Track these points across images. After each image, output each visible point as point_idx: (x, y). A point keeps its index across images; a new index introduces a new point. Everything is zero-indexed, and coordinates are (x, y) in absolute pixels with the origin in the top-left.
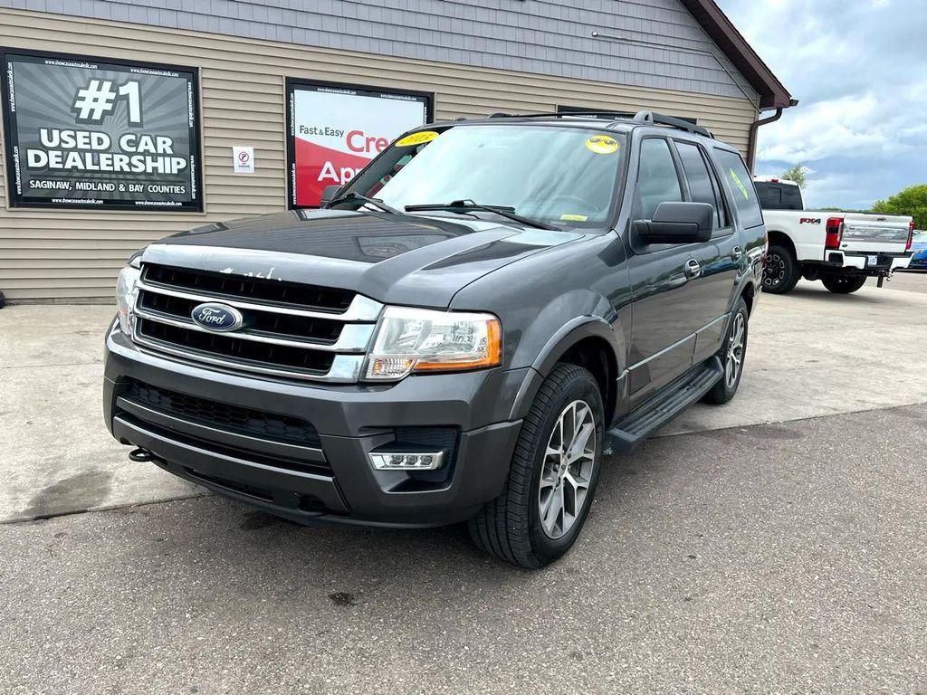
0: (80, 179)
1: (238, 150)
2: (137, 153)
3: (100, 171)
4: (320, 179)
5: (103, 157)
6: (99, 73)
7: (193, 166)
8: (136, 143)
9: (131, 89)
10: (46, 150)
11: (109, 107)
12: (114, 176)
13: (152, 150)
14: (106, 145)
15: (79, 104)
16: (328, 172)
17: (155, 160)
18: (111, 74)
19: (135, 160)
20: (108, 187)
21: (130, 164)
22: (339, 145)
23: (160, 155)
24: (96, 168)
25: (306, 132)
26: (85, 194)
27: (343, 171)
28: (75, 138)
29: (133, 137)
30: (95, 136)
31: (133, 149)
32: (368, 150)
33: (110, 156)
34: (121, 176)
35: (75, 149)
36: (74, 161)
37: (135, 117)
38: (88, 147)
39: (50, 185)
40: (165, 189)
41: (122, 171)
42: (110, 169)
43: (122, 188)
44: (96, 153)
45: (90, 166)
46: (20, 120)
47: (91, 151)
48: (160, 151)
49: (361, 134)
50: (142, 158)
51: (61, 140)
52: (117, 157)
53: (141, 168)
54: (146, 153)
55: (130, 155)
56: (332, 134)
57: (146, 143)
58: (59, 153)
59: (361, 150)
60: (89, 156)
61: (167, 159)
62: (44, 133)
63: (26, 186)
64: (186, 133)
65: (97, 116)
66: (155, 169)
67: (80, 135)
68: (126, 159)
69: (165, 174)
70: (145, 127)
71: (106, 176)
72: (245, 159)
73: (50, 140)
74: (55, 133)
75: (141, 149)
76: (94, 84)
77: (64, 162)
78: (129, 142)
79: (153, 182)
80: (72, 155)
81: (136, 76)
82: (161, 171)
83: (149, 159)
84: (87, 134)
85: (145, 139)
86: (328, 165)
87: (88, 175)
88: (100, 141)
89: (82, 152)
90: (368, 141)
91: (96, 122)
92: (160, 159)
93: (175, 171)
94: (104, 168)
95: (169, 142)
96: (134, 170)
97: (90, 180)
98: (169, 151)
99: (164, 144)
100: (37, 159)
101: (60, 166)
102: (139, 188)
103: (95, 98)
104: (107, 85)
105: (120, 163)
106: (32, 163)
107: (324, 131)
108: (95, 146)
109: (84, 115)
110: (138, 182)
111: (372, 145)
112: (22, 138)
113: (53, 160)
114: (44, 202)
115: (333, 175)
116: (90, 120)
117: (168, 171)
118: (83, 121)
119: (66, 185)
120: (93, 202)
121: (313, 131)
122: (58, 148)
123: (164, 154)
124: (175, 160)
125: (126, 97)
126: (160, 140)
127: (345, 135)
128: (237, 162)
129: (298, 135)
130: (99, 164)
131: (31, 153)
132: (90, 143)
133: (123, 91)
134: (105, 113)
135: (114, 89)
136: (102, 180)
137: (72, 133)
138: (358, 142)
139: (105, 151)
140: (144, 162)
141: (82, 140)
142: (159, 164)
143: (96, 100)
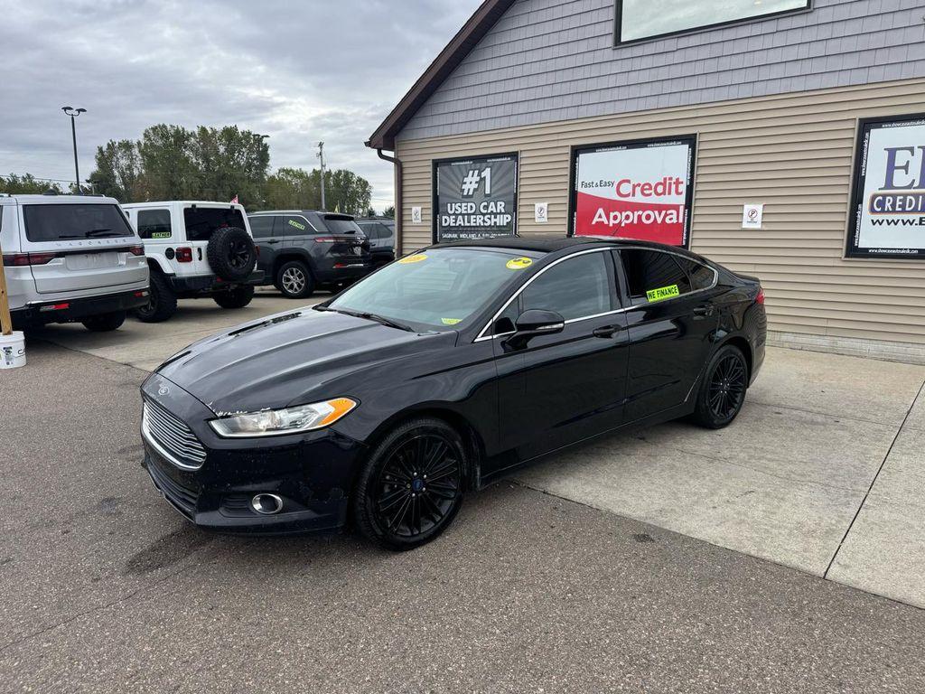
0: (462, 232)
1: (538, 205)
2: (487, 214)
3: (470, 227)
4: (594, 223)
5: (472, 217)
6: (474, 166)
7: (514, 220)
8: (486, 207)
9: (487, 173)
10: (449, 215)
12: (476, 229)
13: (495, 211)
14: (474, 210)
15: (464, 187)
16: (600, 217)
17: (495, 217)
18: (478, 165)
19: (486, 218)
21: (484, 221)
22: (609, 194)
23: (498, 214)
24: (468, 224)
25: (586, 187)
27: (612, 215)
28: (461, 207)
29: (486, 204)
30: (469, 204)
31: (485, 211)
32: (634, 195)
33: (475, 217)
34: (479, 229)
35: (461, 214)
36: (460, 222)
38: (466, 212)
39: (450, 235)
41: (480, 226)
42: (475, 224)
43: (479, 237)
44: (469, 215)
45: (467, 224)
46: (442, 200)
47: (467, 214)
48: (499, 211)
49: (628, 181)
50: (489, 216)
51: (456, 209)
52: (478, 217)
53: (488, 224)
54: (492, 213)
55: (484, 215)
56: (605, 185)
57: (492, 208)
58: (454, 217)
59: (628, 195)
60: (466, 217)
61: (502, 216)
62: (449, 206)
63: (441, 237)
64: (511, 198)
65: (471, 193)
66: (495, 223)
67: (464, 204)
68: (482, 217)
69: (500, 226)
70: (492, 196)
71: (473, 229)
72: (541, 212)
73: (451, 209)
74: (453, 205)
75: (489, 211)
76: (471, 172)
77: (456, 222)
79: (494, 231)
80: (460, 217)
81: (490, 164)
82: (498, 224)
83: (493, 217)
84: (466, 204)
85: (492, 204)
86: (601, 211)
87: (465, 229)
88: (471, 208)
89: (463, 215)
90: (634, 187)
91: (472, 196)
92: (498, 216)
93: (505, 224)
94: (472, 224)
95: (503, 204)
96: (486, 224)
97: (466, 232)
98: (503, 211)
99: (501, 206)
100: (446, 221)
101: (454, 224)
102: (487, 235)
104: (476, 172)
105: (479, 221)
106: (444, 224)
107: (599, 184)
108: (469, 212)
109: (465, 194)
110: (487, 231)
111: (638, 189)
112: (441, 209)
113: (451, 221)
115: (604, 219)
116: (468, 196)
117: (502, 224)
119: (455, 236)
121: (591, 185)
122: (454, 214)
123: (501, 213)
124: (505, 216)
126: (499, 203)
127: (615, 186)
128: (537, 214)
129: (580, 189)
130: (470, 222)
131: (444, 217)
132: (467, 210)
134: (475, 190)
135: (479, 175)
136: (471, 232)
137: (460, 204)
138: (626, 189)
139: (473, 214)
140: (490, 219)
141: (464, 208)
142: (497, 220)
143: (471, 182)
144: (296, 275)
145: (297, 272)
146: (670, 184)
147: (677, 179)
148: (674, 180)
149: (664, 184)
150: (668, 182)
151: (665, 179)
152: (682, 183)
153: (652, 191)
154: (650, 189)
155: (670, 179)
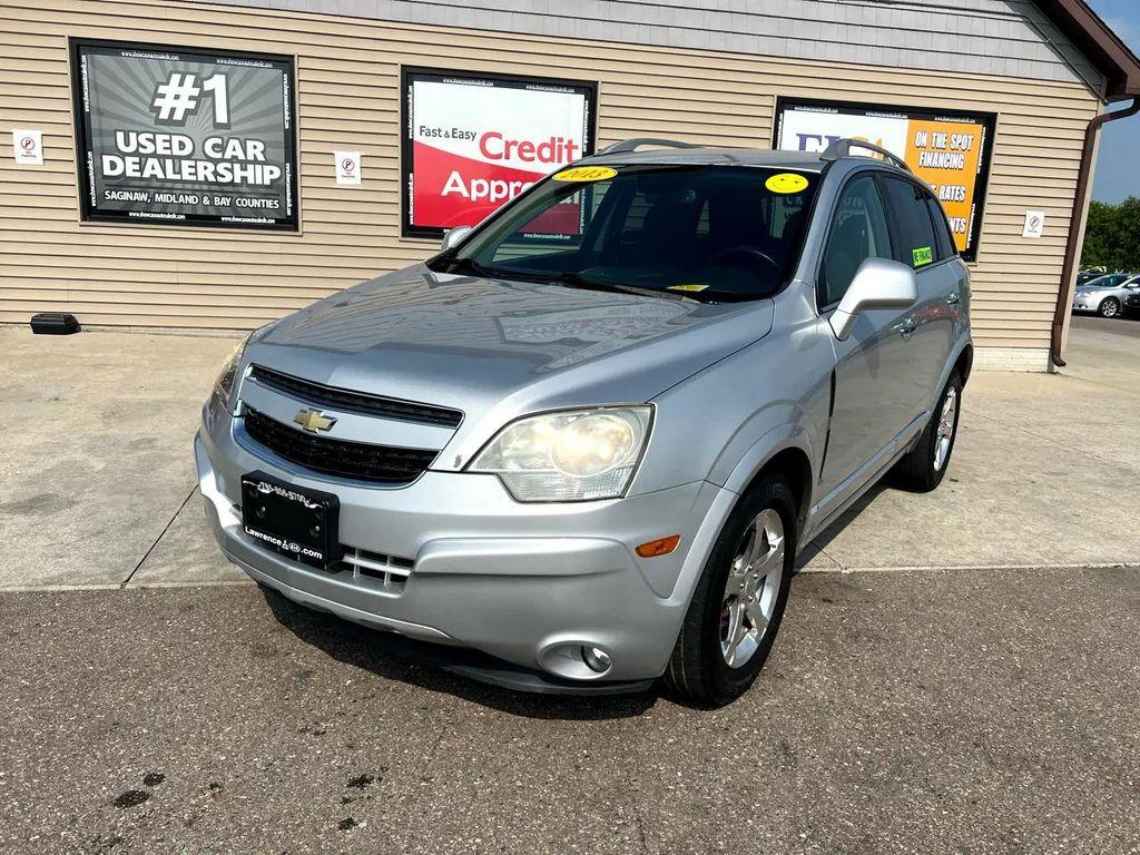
0: (160, 190)
1: (341, 156)
2: (223, 160)
3: (181, 181)
4: (445, 193)
5: (185, 164)
6: (181, 65)
7: (288, 176)
8: (222, 148)
9: (217, 83)
10: (123, 155)
11: (192, 105)
12: (197, 187)
13: (241, 156)
14: (188, 150)
15: (158, 102)
16: (455, 184)
17: (244, 169)
18: (194, 66)
19: (221, 168)
20: (191, 200)
21: (216, 173)
22: (470, 150)
23: (251, 162)
24: (178, 177)
25: (428, 135)
26: (165, 208)
27: (474, 183)
28: (153, 141)
29: (219, 141)
30: (176, 139)
31: (219, 156)
32: (507, 157)
33: (193, 163)
34: (205, 187)
35: (154, 155)
36: (152, 168)
37: (222, 117)
38: (168, 152)
39: (126, 196)
40: (256, 203)
41: (206, 181)
42: (193, 178)
43: (206, 201)
44: (177, 159)
45: (170, 175)
46: (95, 122)
47: (173, 157)
48: (251, 158)
49: (498, 136)
50: (229, 165)
51: (139, 144)
52: (201, 165)
53: (228, 178)
54: (234, 159)
55: (216, 162)
56: (461, 137)
57: (233, 150)
58: (137, 160)
59: (498, 157)
60: (169, 163)
61: (258, 167)
62: (120, 136)
63: (101, 197)
64: (281, 137)
65: (178, 116)
66: (244, 179)
67: (159, 138)
68: (211, 167)
69: (255, 185)
70: (234, 129)
71: (188, 186)
72: (349, 167)
73: (127, 144)
74: (133, 136)
75: (228, 155)
76: (176, 78)
77: (141, 170)
78: (214, 146)
79: (242, 195)
80: (151, 161)
81: (223, 69)
82: (251, 181)
83: (237, 167)
84: (167, 137)
85: (234, 143)
86: (455, 176)
87: (168, 185)
88: (182, 145)
89: (162, 159)
90: (508, 145)
91: (178, 123)
92: (250, 167)
93: (267, 182)
94: (186, 176)
95: (261, 146)
96: (220, 179)
97: (171, 191)
98: (261, 158)
99: (255, 149)
100: (113, 166)
101: (138, 175)
102: (225, 201)
103: (176, 95)
104: (190, 79)
105: (205, 172)
106: (107, 171)
107: (450, 133)
108: (176, 151)
109: (164, 115)
110: (225, 194)
111: (514, 150)
112: (96, 141)
113: (130, 167)
114: (120, 215)
115: (462, 189)
116: (170, 121)
117: (259, 182)
118: (163, 122)
119: (144, 197)
120: (174, 216)
121: (436, 133)
122: (136, 154)
123: (255, 162)
124: (267, 168)
125: (212, 93)
126: (250, 144)
127: (478, 138)
128: (339, 171)
129: (418, 137)
130: (180, 173)
131: (107, 159)
132: (170, 148)
133: (208, 86)
134: (188, 112)
135: (198, 83)
136: (185, 192)
137: (151, 136)
138: (495, 146)
139: (188, 158)
140: (231, 171)
141: (161, 144)
142: (249, 173)
143: (177, 97)
146: (560, 147)
147: (570, 142)
148: (565, 142)
149: (551, 146)
150: (557, 144)
151: (553, 139)
152: (576, 147)
153: (535, 155)
154: (532, 150)
155: (561, 140)
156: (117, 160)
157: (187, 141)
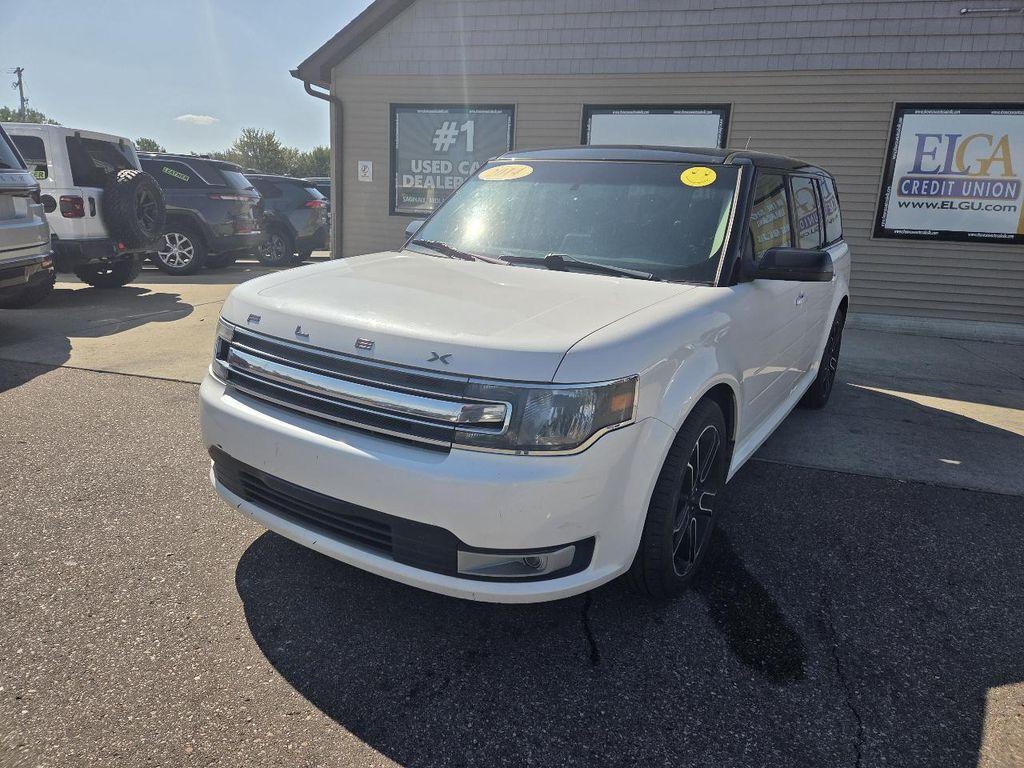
5: (447, 178)
6: (450, 116)
10: (413, 174)
14: (449, 170)
18: (457, 116)
24: (441, 187)
28: (431, 165)
29: (467, 163)
30: (443, 163)
31: (463, 172)
35: (431, 174)
36: (429, 182)
37: (470, 148)
38: (438, 172)
39: (414, 199)
42: (451, 187)
44: (443, 176)
46: (401, 155)
47: (440, 174)
51: (423, 167)
52: (455, 179)
58: (421, 177)
60: (438, 178)
62: (413, 162)
63: (400, 201)
65: (445, 149)
67: (434, 163)
70: (476, 155)
73: (417, 167)
74: (420, 162)
75: (471, 172)
76: (446, 124)
77: (423, 184)
78: (464, 167)
80: (429, 178)
81: (473, 116)
84: (438, 162)
85: (475, 164)
88: (446, 167)
89: (434, 176)
91: (445, 153)
94: (447, 187)
100: (408, 181)
101: (421, 186)
106: (405, 185)
108: (443, 171)
109: (438, 149)
112: (401, 166)
113: (417, 182)
116: (441, 153)
122: (421, 173)
125: (465, 133)
131: (405, 177)
132: (440, 169)
134: (451, 146)
135: (458, 127)
137: (430, 162)
139: (449, 175)
141: (434, 168)
143: (446, 136)
144: (179, 243)
145: (180, 239)
156: (411, 177)
157: (449, 164)
